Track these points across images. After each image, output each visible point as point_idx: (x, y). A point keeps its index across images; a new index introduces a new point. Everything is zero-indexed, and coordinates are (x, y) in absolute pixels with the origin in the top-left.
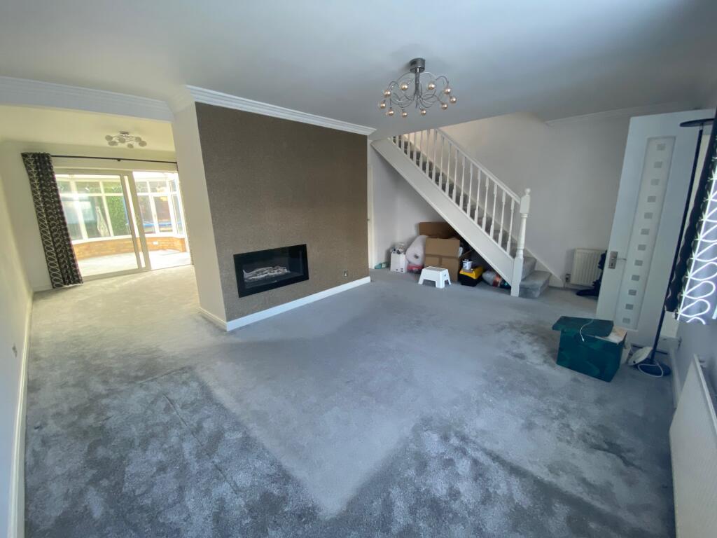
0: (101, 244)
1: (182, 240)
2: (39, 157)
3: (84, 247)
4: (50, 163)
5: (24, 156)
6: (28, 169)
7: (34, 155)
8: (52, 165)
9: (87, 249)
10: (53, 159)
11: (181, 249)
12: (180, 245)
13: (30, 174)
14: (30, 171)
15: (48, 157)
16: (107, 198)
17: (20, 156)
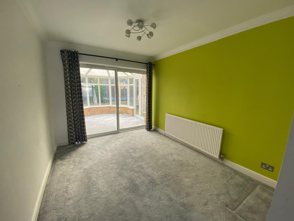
0: (95, 109)
1: (133, 110)
2: (71, 54)
3: (88, 110)
4: (77, 58)
5: (62, 52)
6: (63, 61)
7: (68, 52)
8: (79, 59)
9: (88, 111)
10: (79, 55)
11: (131, 114)
12: (131, 112)
13: (64, 65)
14: (64, 63)
15: (77, 54)
16: (100, 86)
17: (60, 51)
